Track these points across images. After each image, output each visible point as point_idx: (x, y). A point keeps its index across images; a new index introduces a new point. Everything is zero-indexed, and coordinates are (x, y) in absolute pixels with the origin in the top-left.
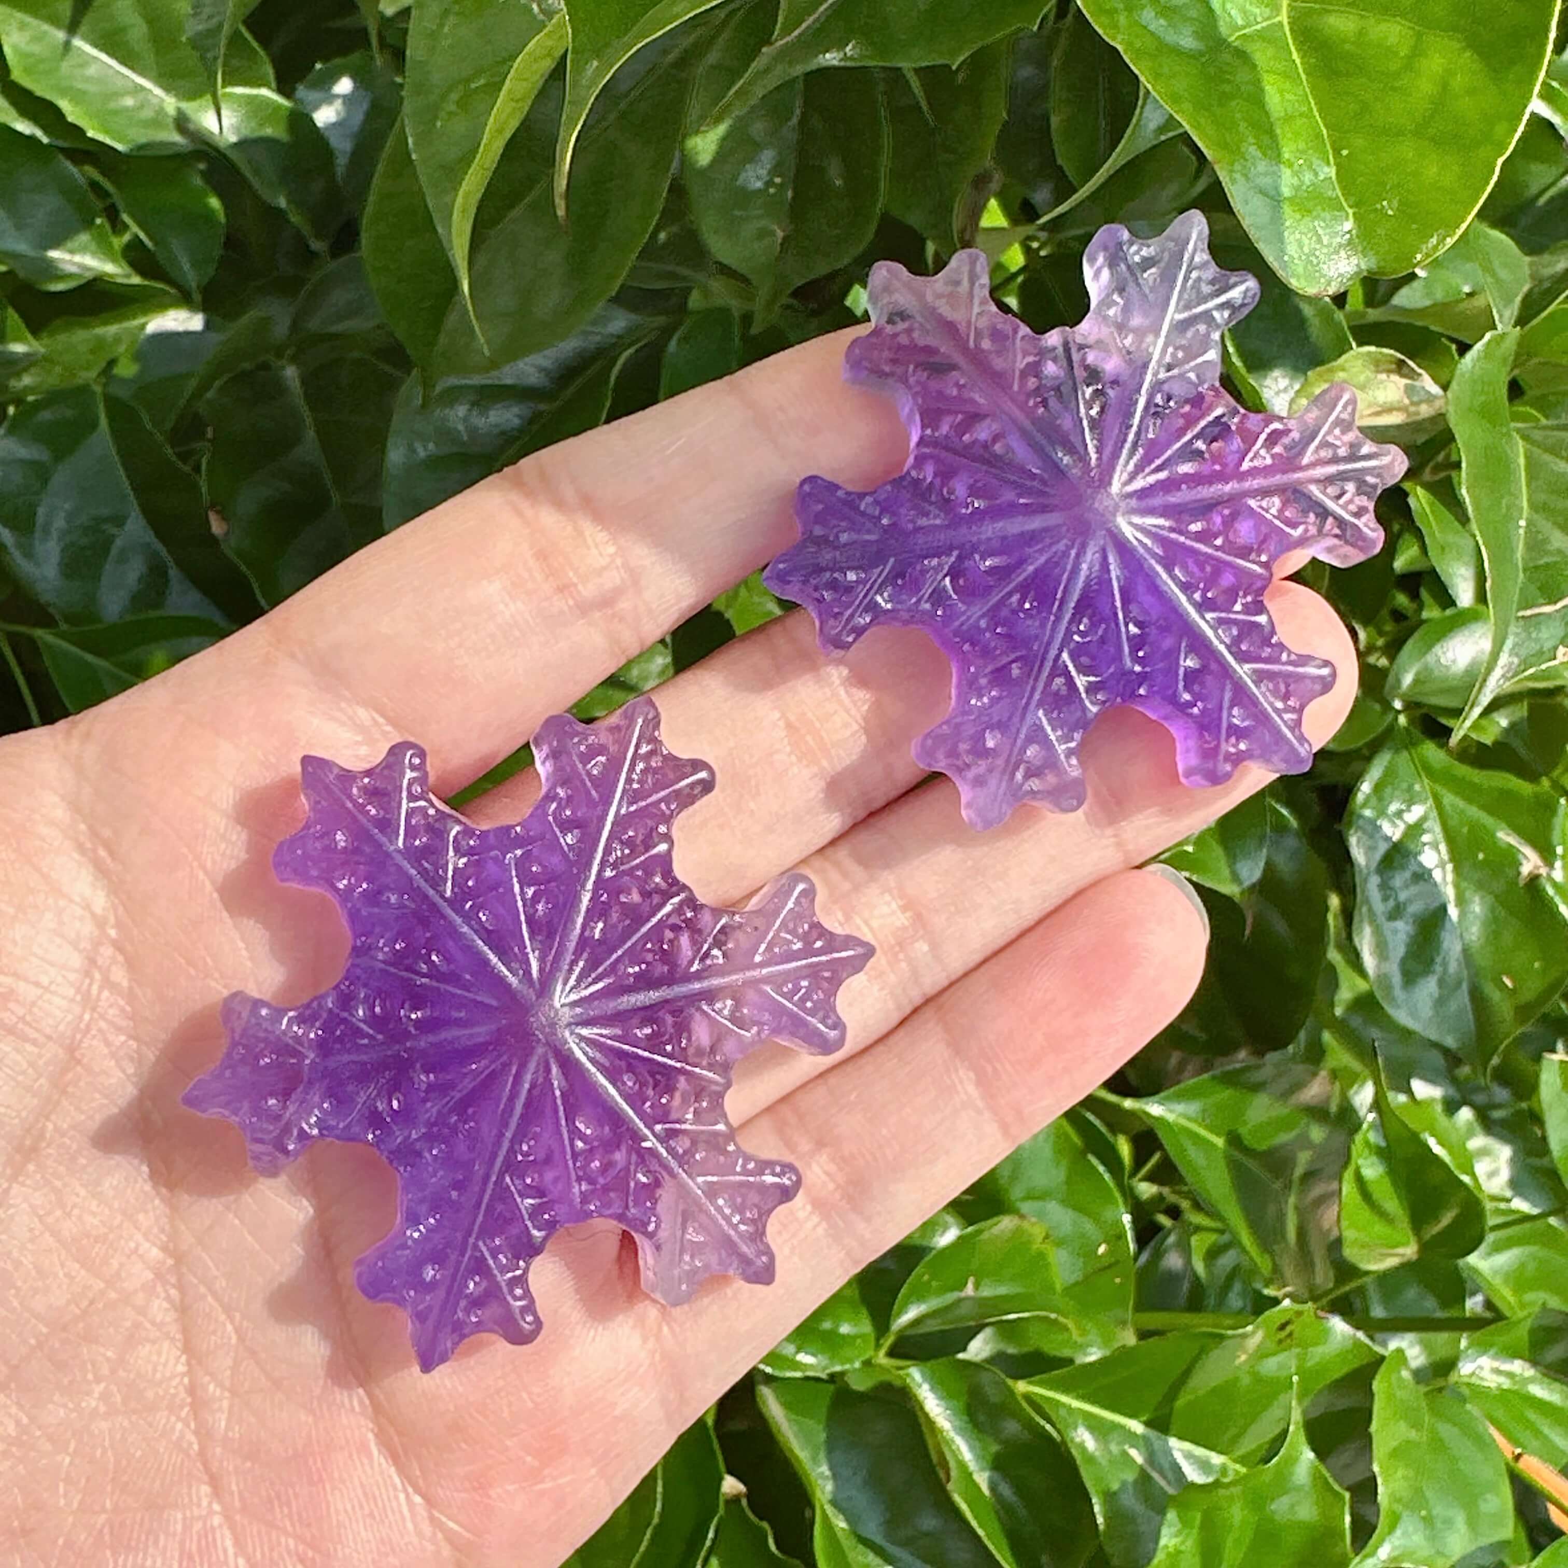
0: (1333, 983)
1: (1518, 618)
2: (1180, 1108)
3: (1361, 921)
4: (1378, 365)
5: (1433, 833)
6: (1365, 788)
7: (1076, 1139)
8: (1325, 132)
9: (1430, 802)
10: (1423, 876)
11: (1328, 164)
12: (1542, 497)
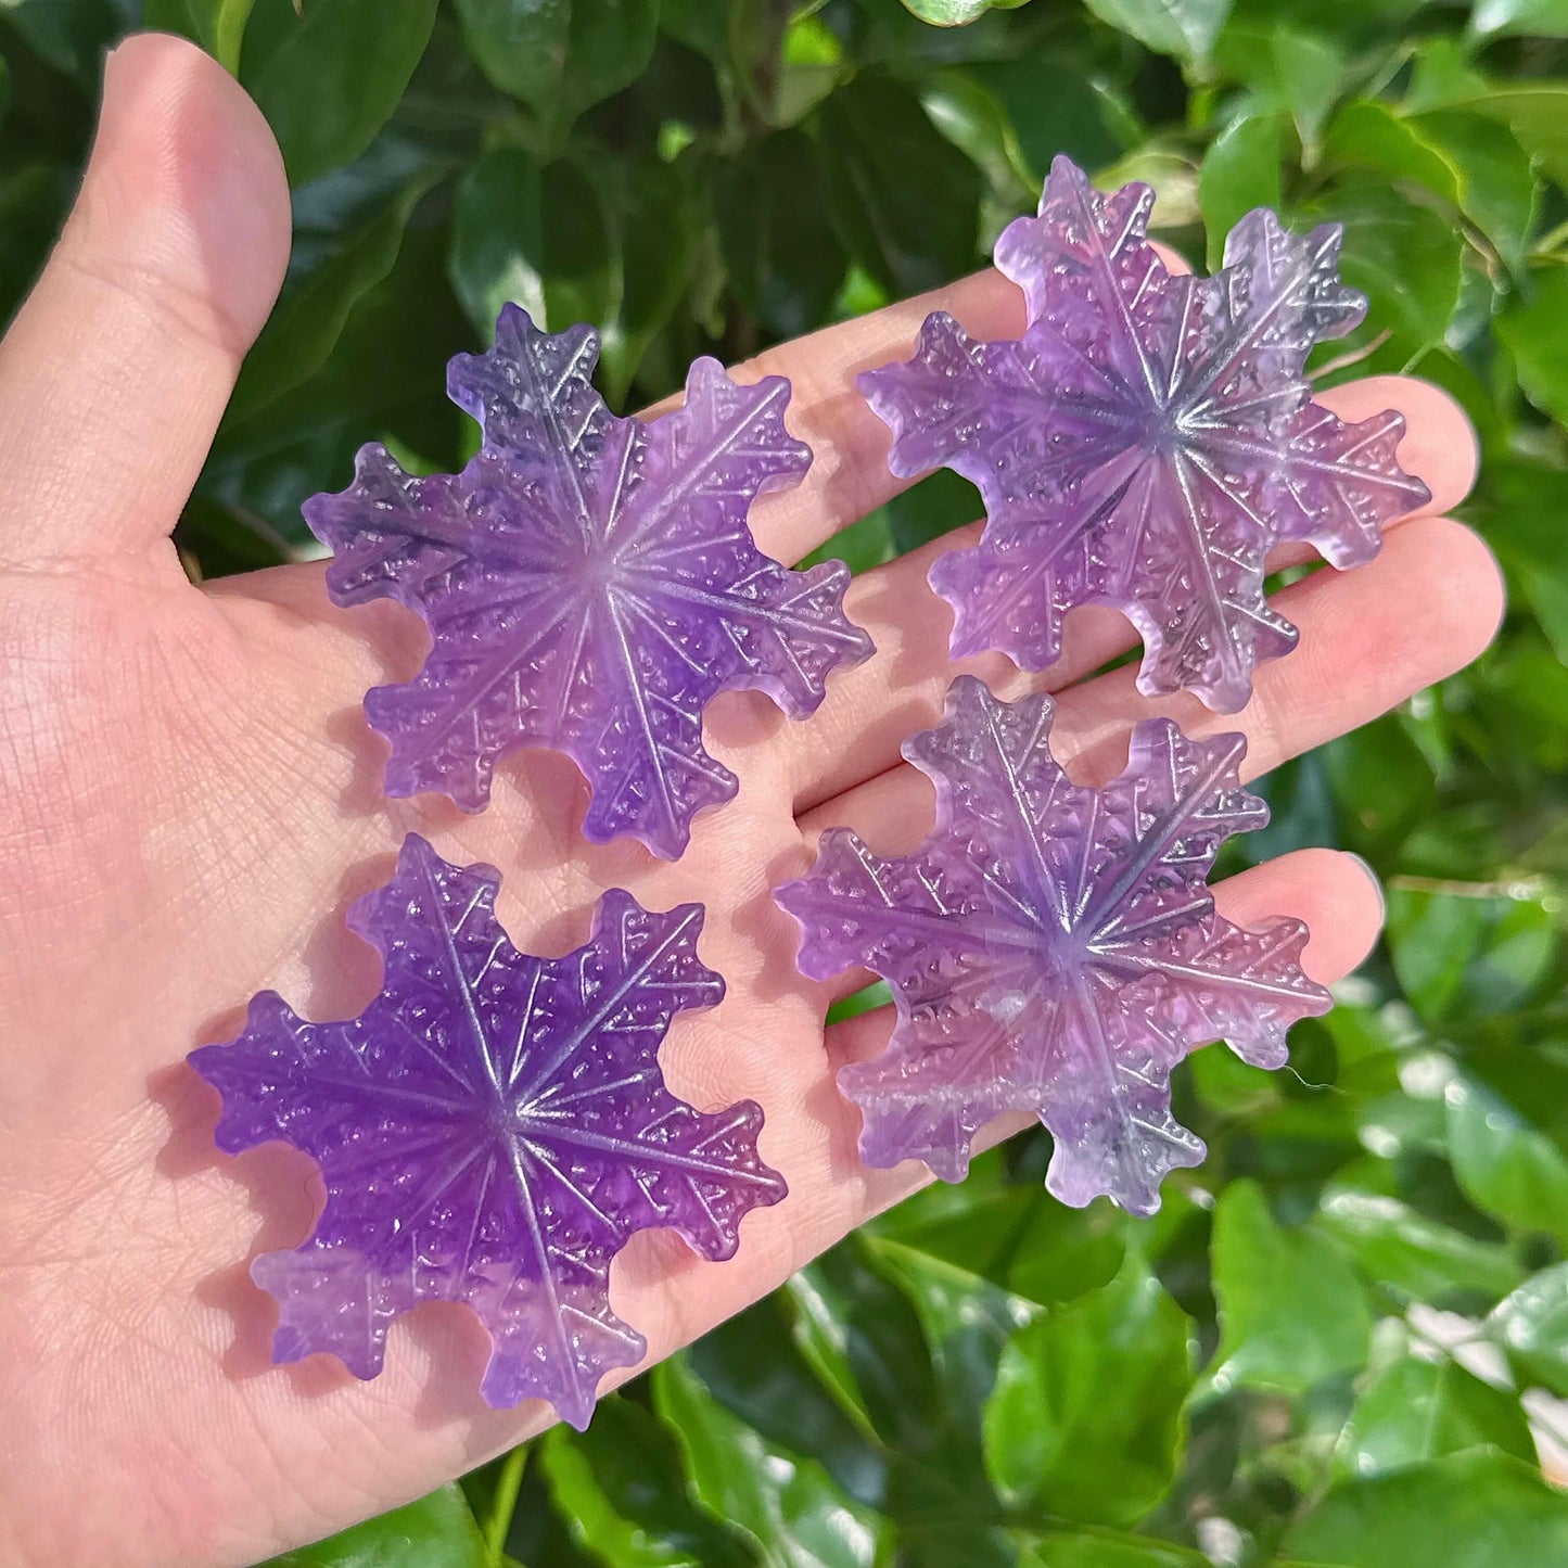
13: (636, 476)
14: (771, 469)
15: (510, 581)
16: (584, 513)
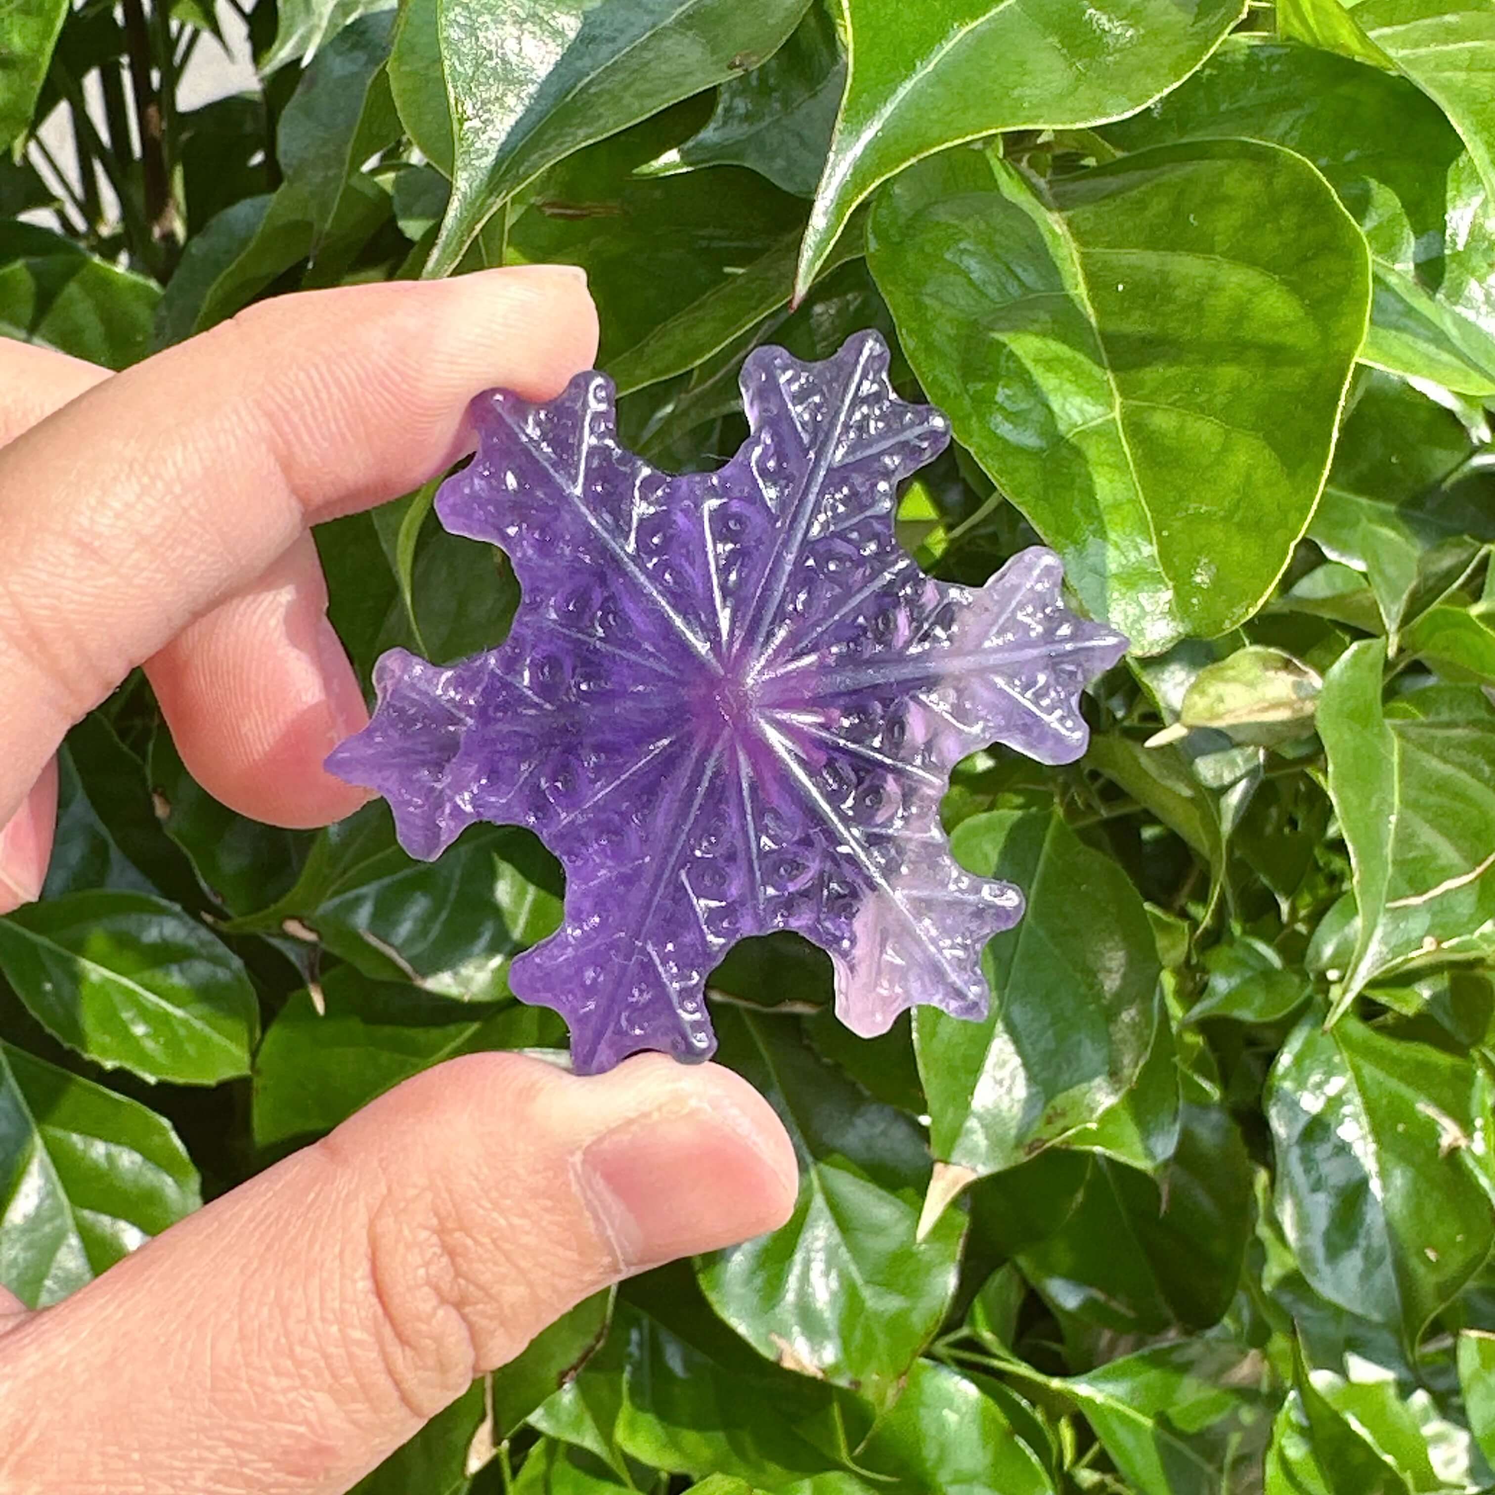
0: (1262, 1259)
1: (1388, 910)
2: (1110, 1388)
3: (1283, 1193)
4: (1266, 664)
5: (1354, 1105)
6: (1285, 1060)
7: (1004, 1421)
8: (1149, 515)
9: (1350, 1074)
10: (1343, 1149)
11: (1151, 543)
12: (1413, 793)
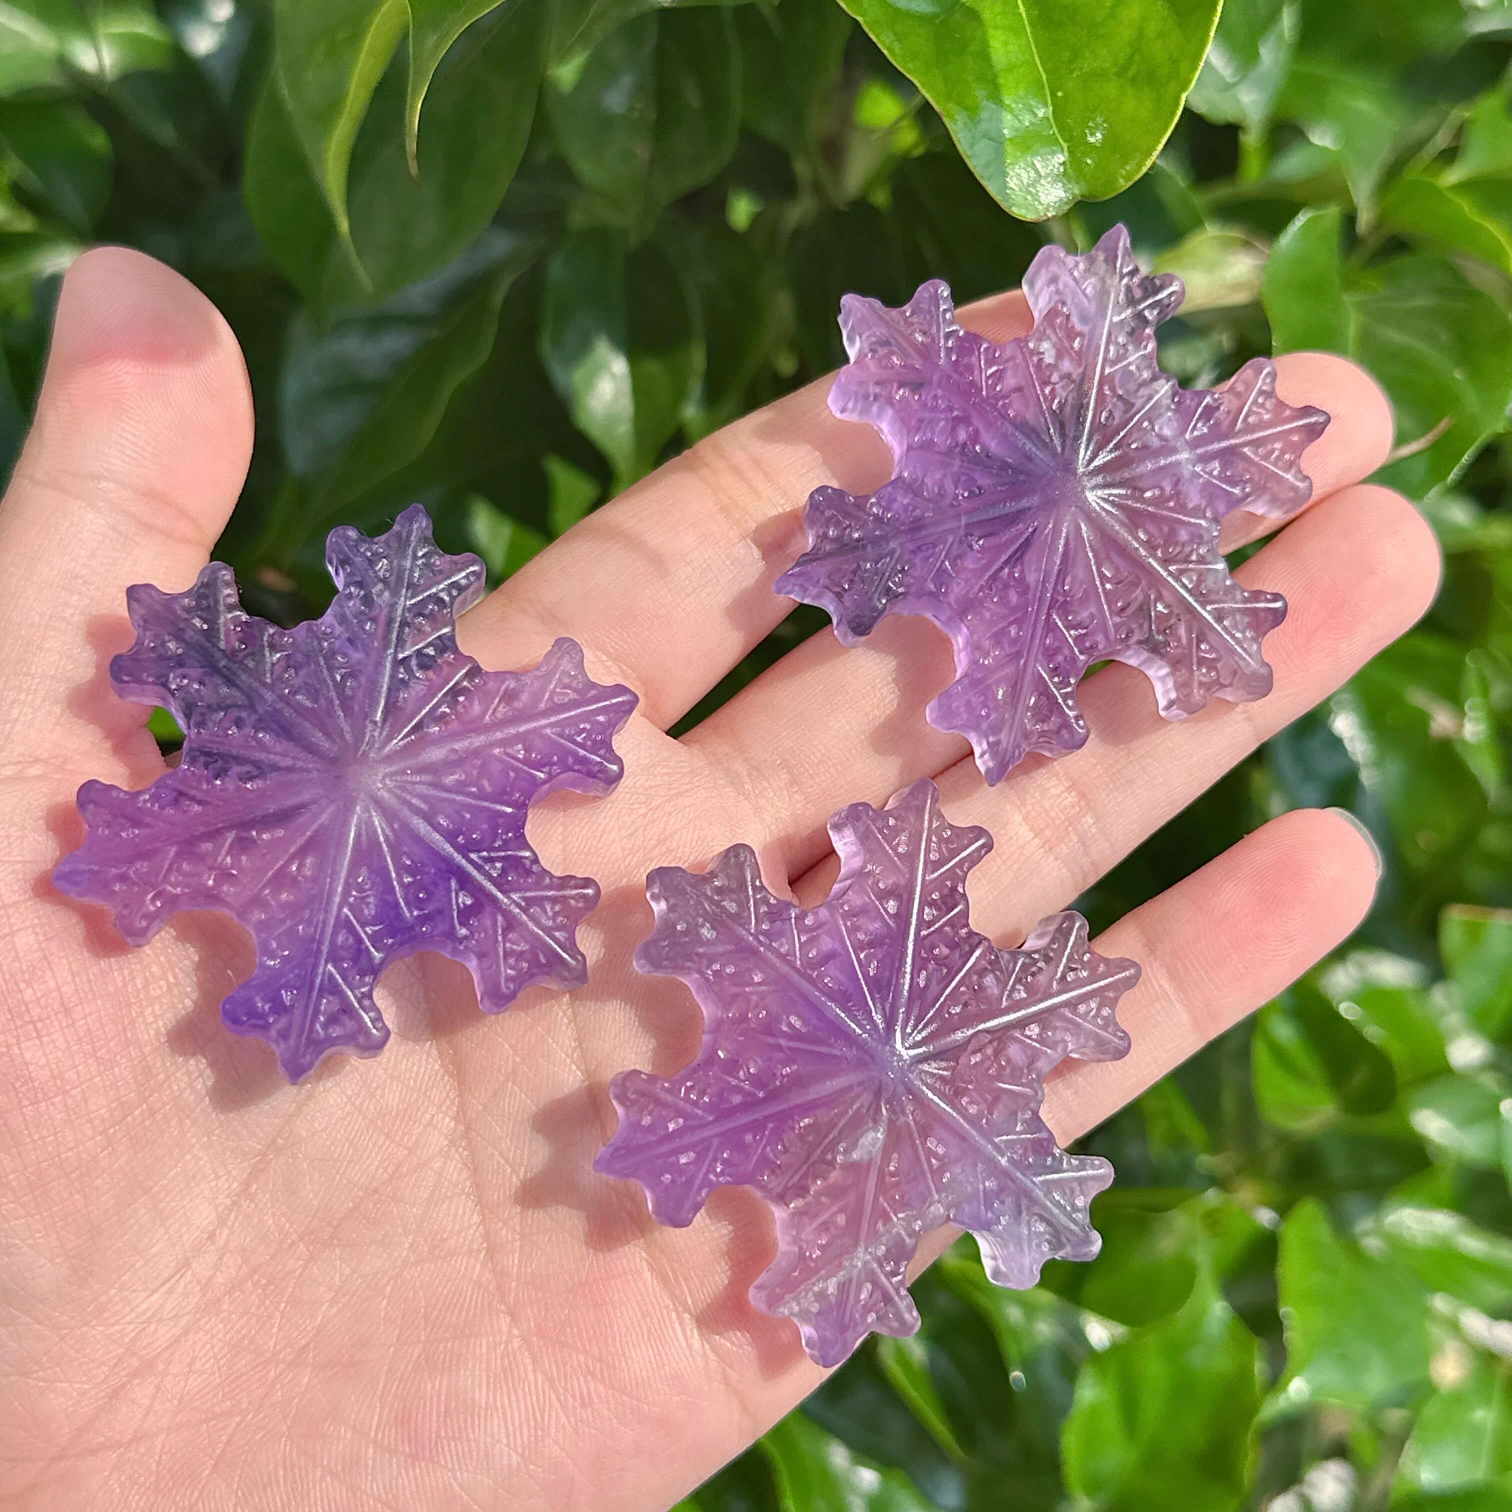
4: (1227, 245)
8: (1044, 76)
11: (1046, 105)
13: (448, 710)
14: (576, 768)
15: (279, 748)
16: (379, 716)
